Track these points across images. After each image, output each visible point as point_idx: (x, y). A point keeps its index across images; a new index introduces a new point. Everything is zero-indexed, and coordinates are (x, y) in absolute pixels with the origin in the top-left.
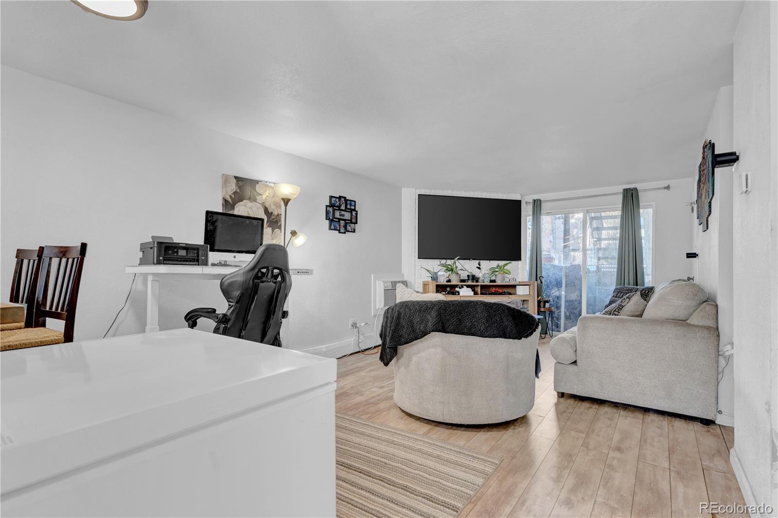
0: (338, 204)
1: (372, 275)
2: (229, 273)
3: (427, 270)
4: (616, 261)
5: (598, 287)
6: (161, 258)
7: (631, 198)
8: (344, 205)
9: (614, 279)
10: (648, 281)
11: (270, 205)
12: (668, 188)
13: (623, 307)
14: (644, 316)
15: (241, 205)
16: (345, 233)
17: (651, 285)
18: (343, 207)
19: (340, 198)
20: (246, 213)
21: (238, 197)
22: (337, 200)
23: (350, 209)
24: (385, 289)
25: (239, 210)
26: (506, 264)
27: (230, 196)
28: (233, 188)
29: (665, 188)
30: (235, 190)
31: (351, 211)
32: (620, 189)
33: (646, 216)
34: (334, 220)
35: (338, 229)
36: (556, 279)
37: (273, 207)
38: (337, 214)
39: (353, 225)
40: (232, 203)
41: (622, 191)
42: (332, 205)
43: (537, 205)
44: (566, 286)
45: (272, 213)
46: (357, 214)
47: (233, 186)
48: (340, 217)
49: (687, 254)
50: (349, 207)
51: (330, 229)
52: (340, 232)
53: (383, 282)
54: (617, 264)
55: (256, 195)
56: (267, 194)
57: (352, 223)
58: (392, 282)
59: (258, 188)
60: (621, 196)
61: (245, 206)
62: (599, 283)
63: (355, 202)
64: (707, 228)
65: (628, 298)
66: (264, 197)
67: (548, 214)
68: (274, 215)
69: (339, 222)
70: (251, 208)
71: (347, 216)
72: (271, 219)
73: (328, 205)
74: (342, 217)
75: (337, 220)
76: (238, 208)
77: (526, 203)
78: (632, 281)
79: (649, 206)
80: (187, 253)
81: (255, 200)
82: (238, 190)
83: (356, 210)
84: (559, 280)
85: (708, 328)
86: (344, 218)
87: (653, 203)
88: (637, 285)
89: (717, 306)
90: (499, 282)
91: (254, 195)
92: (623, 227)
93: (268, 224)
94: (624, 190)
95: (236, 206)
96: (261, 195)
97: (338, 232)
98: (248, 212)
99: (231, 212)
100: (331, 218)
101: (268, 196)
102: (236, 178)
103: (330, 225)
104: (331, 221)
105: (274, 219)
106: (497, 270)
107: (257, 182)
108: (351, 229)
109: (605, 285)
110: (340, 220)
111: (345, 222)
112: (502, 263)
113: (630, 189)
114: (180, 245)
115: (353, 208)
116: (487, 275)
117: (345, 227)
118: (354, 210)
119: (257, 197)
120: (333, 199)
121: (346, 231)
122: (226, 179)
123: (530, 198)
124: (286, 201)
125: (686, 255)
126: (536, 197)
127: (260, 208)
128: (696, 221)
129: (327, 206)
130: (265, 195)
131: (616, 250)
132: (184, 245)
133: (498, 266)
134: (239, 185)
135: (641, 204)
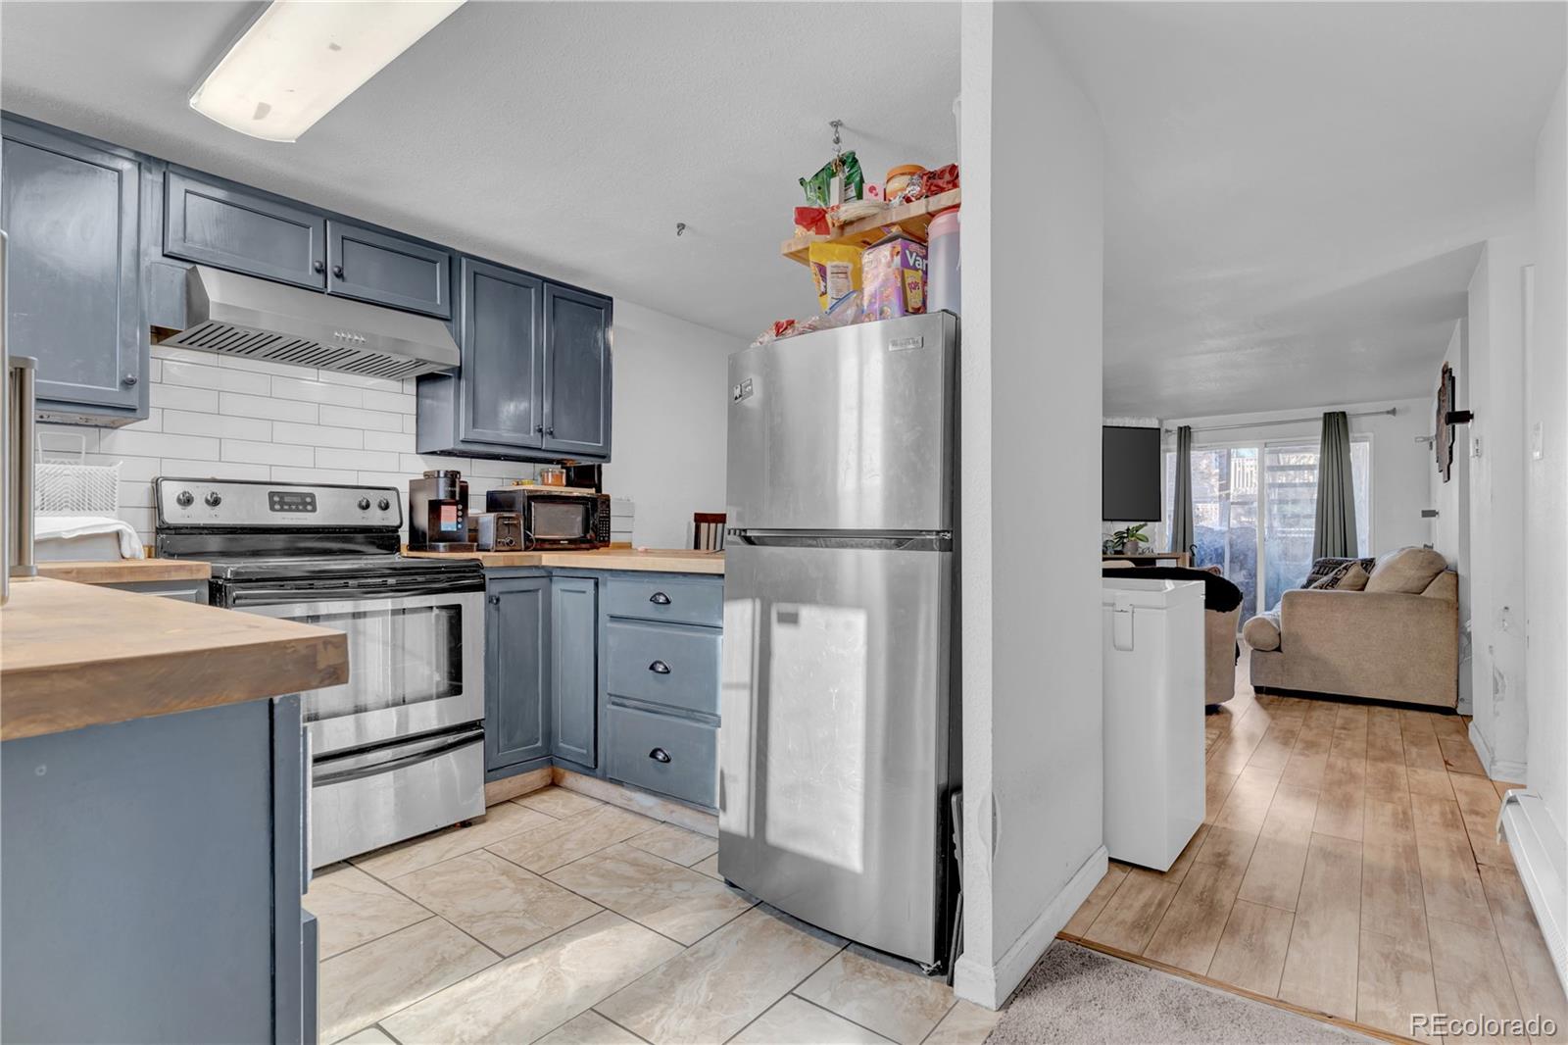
4: (1314, 520)
5: (1283, 562)
7: (1336, 426)
9: (1310, 549)
10: (1364, 553)
12: (1393, 412)
13: (1339, 579)
14: (1366, 590)
17: (1367, 556)
26: (1141, 527)
29: (1388, 412)
32: (1320, 412)
33: (1360, 454)
36: (1216, 550)
41: (1322, 416)
43: (1185, 434)
44: (1231, 562)
49: (1423, 512)
54: (1314, 526)
60: (1320, 424)
62: (1285, 555)
64: (1449, 478)
65: (1345, 568)
67: (1201, 448)
77: (1167, 431)
78: (1338, 550)
79: (1364, 439)
84: (1220, 551)
85: (1447, 602)
87: (1371, 435)
88: (1346, 556)
89: (1457, 575)
90: (1129, 553)
92: (1324, 467)
94: (1325, 414)
106: (1126, 535)
109: (1295, 558)
112: (1132, 525)
113: (1334, 413)
116: (1110, 544)
123: (1173, 425)
125: (1421, 513)
126: (1183, 423)
128: (1435, 466)
131: (1312, 503)
133: (1128, 530)
135: (1351, 435)
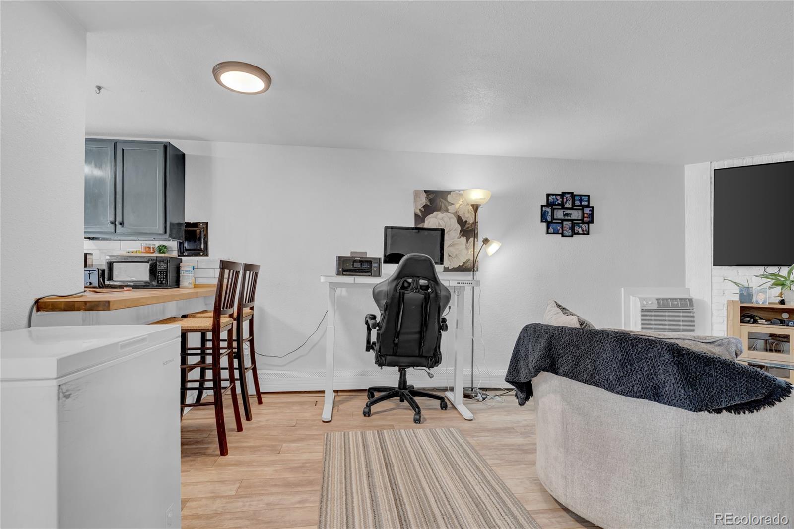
0: (559, 202)
1: (623, 289)
2: (378, 283)
3: (735, 283)
6: (341, 270)
8: (570, 202)
11: (464, 214)
15: (432, 217)
16: (572, 236)
18: (569, 205)
19: (563, 194)
20: (437, 224)
21: (428, 210)
22: (558, 197)
23: (581, 206)
24: (644, 308)
25: (429, 222)
27: (420, 210)
28: (422, 202)
30: (425, 204)
31: (583, 208)
34: (554, 221)
35: (560, 231)
37: (467, 215)
38: (559, 214)
39: (586, 225)
40: (422, 217)
42: (549, 204)
45: (466, 222)
46: (592, 211)
47: (423, 201)
48: (563, 218)
50: (577, 203)
51: (548, 233)
52: (563, 236)
53: (639, 298)
55: (447, 204)
56: (460, 203)
57: (583, 223)
58: (658, 300)
59: (450, 198)
61: (436, 218)
63: (588, 196)
66: (457, 206)
68: (469, 224)
69: (562, 223)
70: (442, 219)
71: (576, 215)
72: (465, 228)
73: (545, 204)
74: (566, 217)
75: (560, 221)
76: (429, 220)
80: (361, 265)
81: (447, 211)
82: (428, 204)
83: (591, 205)
86: (569, 218)
91: (445, 206)
93: (461, 234)
95: (426, 219)
96: (453, 204)
97: (561, 235)
98: (439, 223)
99: (420, 226)
100: (549, 219)
101: (461, 205)
102: (426, 191)
103: (548, 228)
104: (549, 224)
105: (469, 228)
107: (449, 192)
108: (583, 231)
110: (563, 220)
111: (572, 222)
114: (356, 258)
115: (585, 204)
117: (572, 229)
118: (588, 206)
119: (449, 208)
120: (551, 198)
121: (574, 233)
122: (417, 194)
124: (476, 208)
127: (452, 218)
129: (542, 206)
130: (459, 205)
132: (359, 258)
134: (429, 198)
